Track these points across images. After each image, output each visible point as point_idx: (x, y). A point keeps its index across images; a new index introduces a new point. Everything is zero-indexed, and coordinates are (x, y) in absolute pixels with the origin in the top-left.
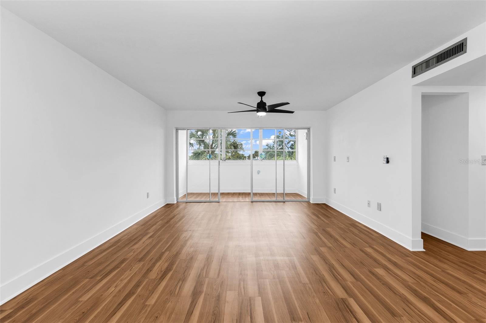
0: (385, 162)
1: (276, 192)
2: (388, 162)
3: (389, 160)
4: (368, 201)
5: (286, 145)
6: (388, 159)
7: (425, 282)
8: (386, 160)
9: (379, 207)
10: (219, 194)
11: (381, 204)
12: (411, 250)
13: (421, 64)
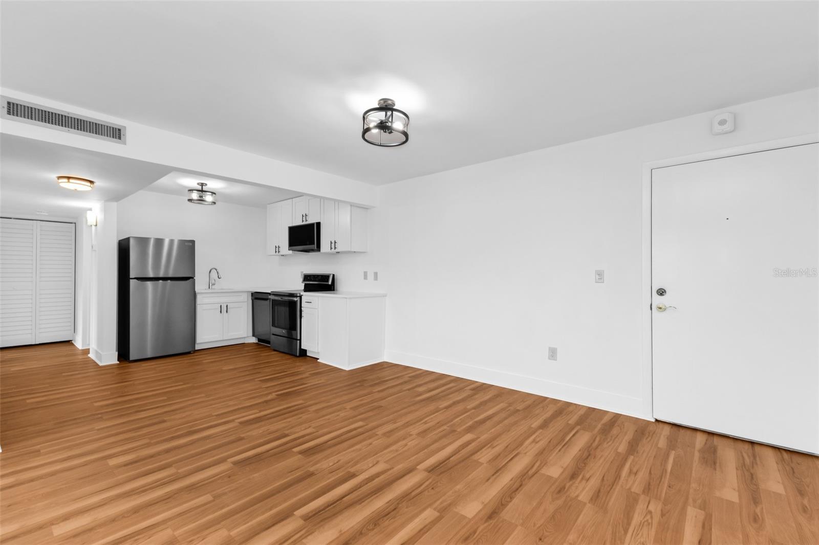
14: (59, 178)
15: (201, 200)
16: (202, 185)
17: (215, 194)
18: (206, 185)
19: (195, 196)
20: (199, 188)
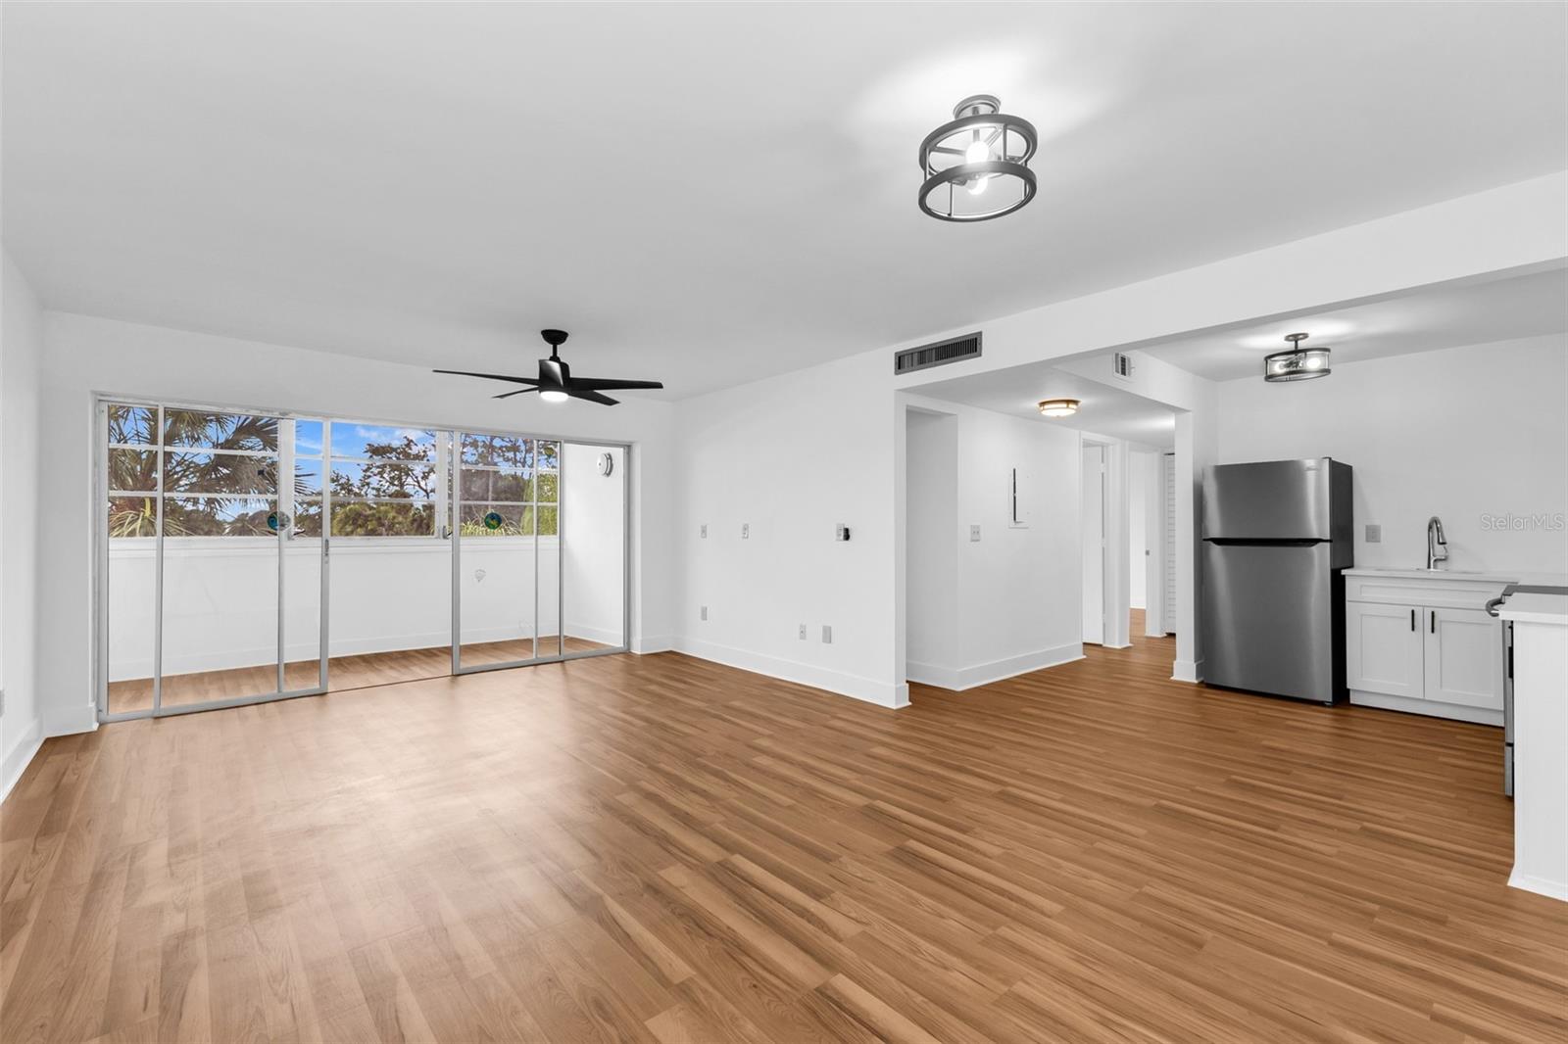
0: (842, 537)
1: (537, 634)
2: (847, 537)
3: (850, 533)
4: (801, 626)
5: (418, 482)
6: (847, 530)
7: (944, 747)
8: (842, 533)
9: (827, 635)
10: (325, 665)
11: (830, 628)
12: (894, 708)
13: (911, 353)
14: (1043, 404)
15: (1294, 372)
16: (1295, 338)
17: (1328, 350)
18: (1306, 336)
19: (1278, 367)
20: (1290, 346)
